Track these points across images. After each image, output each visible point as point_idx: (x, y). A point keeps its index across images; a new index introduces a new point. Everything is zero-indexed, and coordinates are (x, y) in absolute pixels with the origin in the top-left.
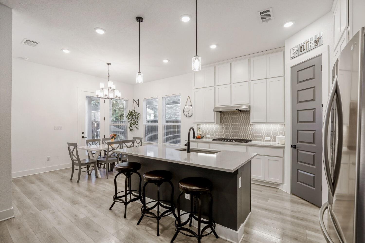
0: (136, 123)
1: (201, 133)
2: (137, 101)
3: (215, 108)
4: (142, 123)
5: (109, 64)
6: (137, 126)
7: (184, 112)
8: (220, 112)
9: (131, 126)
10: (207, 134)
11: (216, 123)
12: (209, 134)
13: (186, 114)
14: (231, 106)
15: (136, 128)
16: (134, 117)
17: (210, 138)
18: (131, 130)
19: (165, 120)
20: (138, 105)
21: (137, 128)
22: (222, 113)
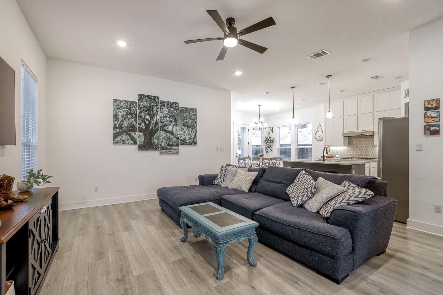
0: (271, 147)
1: (331, 153)
2: (271, 129)
3: (344, 133)
4: (276, 147)
5: (259, 105)
6: (271, 149)
7: (316, 137)
8: (348, 136)
9: (267, 148)
10: (337, 155)
11: (345, 146)
12: (338, 154)
13: (318, 138)
14: (358, 131)
15: (270, 151)
16: (269, 142)
17: (339, 158)
18: (266, 152)
19: (297, 144)
20: (272, 131)
21: (272, 151)
22: (350, 137)
